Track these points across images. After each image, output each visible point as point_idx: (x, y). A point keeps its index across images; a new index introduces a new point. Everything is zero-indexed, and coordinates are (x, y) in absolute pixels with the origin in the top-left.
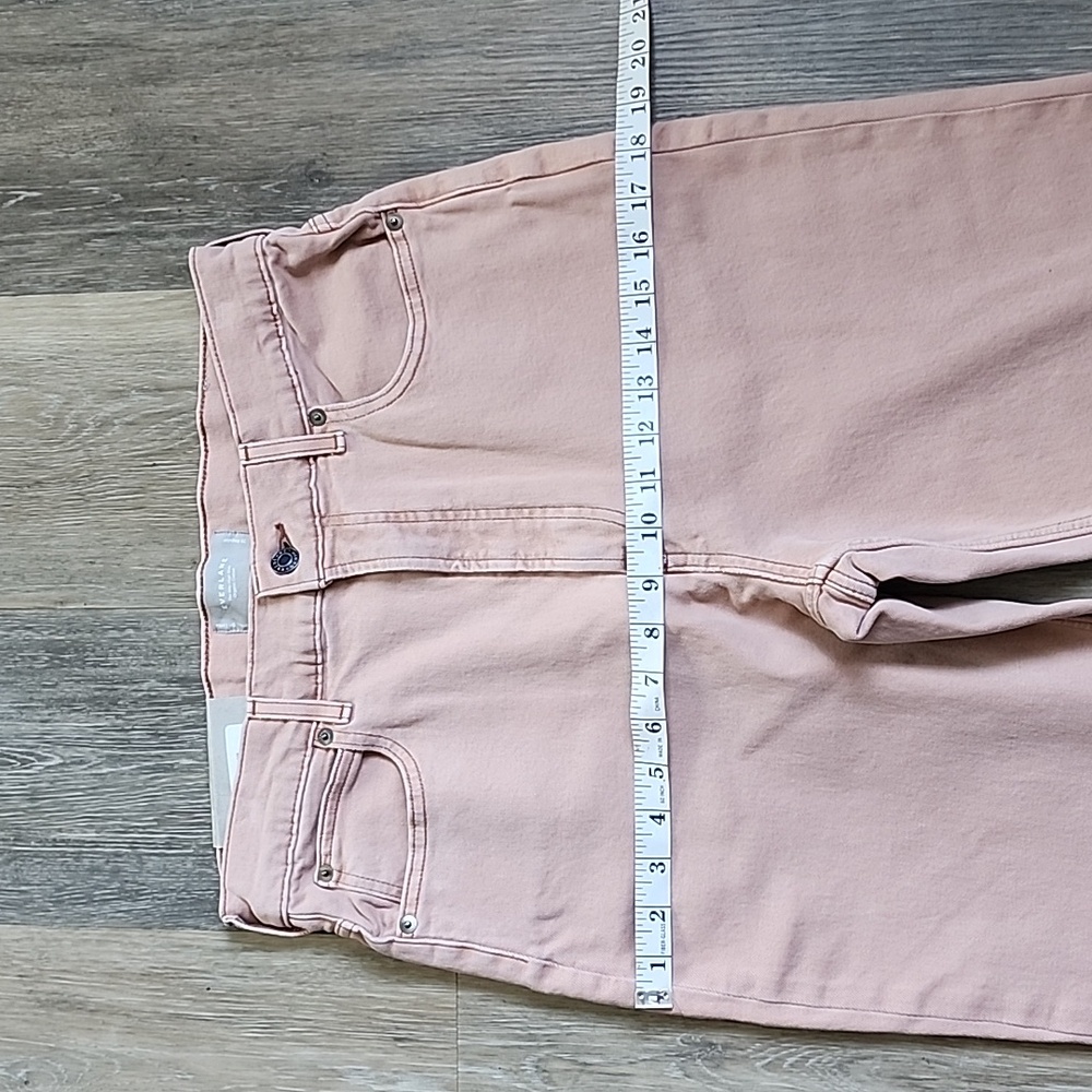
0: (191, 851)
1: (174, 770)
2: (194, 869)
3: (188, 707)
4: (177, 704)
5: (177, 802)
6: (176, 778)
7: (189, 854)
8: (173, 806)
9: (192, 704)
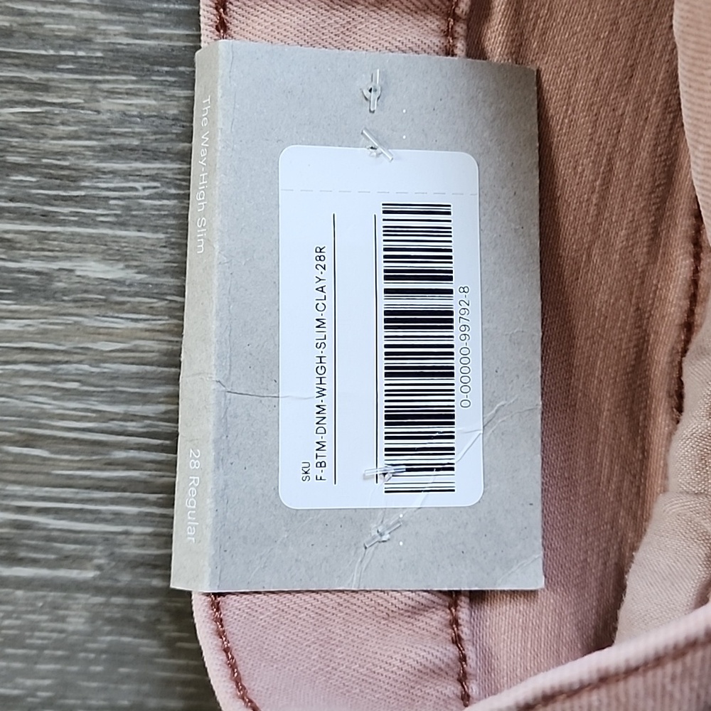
0: (90, 574)
1: (51, 295)
2: (92, 635)
3: (127, 81)
4: (85, 67)
5: (51, 406)
6: (56, 323)
7: (80, 586)
8: (33, 418)
9: (143, 75)
